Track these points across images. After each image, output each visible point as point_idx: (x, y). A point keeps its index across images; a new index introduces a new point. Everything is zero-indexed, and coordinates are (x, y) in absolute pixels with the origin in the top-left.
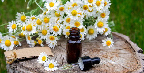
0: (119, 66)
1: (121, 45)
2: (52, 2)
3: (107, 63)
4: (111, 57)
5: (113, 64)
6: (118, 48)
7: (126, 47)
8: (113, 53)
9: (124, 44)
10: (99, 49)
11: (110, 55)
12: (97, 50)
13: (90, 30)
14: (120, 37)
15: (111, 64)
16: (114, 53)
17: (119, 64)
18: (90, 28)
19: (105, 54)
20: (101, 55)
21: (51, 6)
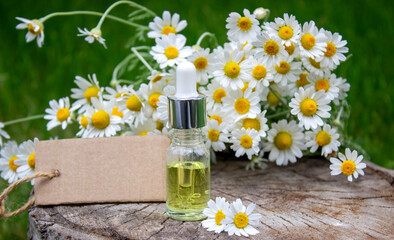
0: (356, 232)
1: (375, 187)
2: (173, 46)
3: (319, 224)
4: (337, 214)
5: (338, 227)
6: (364, 195)
7: (389, 193)
8: (346, 204)
9: (386, 187)
10: (304, 193)
11: (332, 208)
12: (297, 196)
13: (279, 134)
14: (377, 171)
15: (331, 227)
16: (349, 204)
17: (356, 226)
18: (280, 130)
19: (320, 206)
20: (306, 206)
21: (170, 57)
